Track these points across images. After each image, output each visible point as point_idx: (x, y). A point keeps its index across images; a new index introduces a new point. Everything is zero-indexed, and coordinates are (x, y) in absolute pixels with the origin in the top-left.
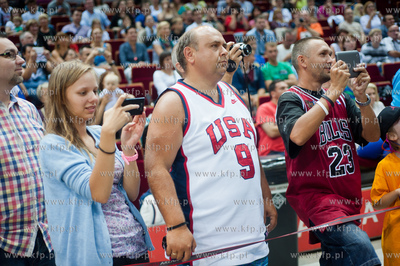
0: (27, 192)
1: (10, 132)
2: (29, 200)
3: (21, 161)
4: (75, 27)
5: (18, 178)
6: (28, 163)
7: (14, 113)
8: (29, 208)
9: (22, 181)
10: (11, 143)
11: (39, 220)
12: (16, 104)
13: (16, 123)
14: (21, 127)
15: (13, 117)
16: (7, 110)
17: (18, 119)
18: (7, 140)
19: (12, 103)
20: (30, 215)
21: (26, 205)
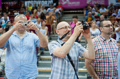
0: (111, 67)
1: (108, 48)
2: (111, 69)
3: (110, 58)
4: (116, 14)
5: (109, 62)
6: (112, 59)
7: (110, 43)
8: (111, 72)
9: (110, 63)
10: (108, 52)
11: (113, 76)
12: (111, 41)
13: (110, 46)
14: (112, 47)
15: (109, 44)
16: (108, 42)
17: (111, 45)
18: (107, 51)
19: (110, 40)
20: (111, 74)
21: (110, 71)
